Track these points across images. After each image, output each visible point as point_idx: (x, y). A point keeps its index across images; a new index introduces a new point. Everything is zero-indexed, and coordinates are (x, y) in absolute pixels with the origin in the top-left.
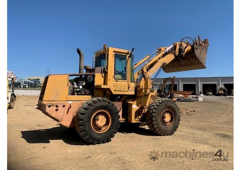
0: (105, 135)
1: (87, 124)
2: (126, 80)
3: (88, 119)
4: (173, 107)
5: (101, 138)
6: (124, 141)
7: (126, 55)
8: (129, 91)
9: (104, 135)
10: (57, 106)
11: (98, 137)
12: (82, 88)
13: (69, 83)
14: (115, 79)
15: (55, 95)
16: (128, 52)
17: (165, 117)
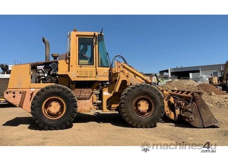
0: (58, 122)
1: (38, 109)
2: (93, 65)
3: (39, 104)
4: (150, 94)
5: (53, 124)
6: (79, 129)
7: (92, 37)
8: (98, 76)
9: (56, 122)
10: (14, 93)
11: (49, 123)
12: (48, 76)
13: (31, 71)
14: (79, 65)
15: (18, 83)
16: (95, 34)
17: (140, 105)
